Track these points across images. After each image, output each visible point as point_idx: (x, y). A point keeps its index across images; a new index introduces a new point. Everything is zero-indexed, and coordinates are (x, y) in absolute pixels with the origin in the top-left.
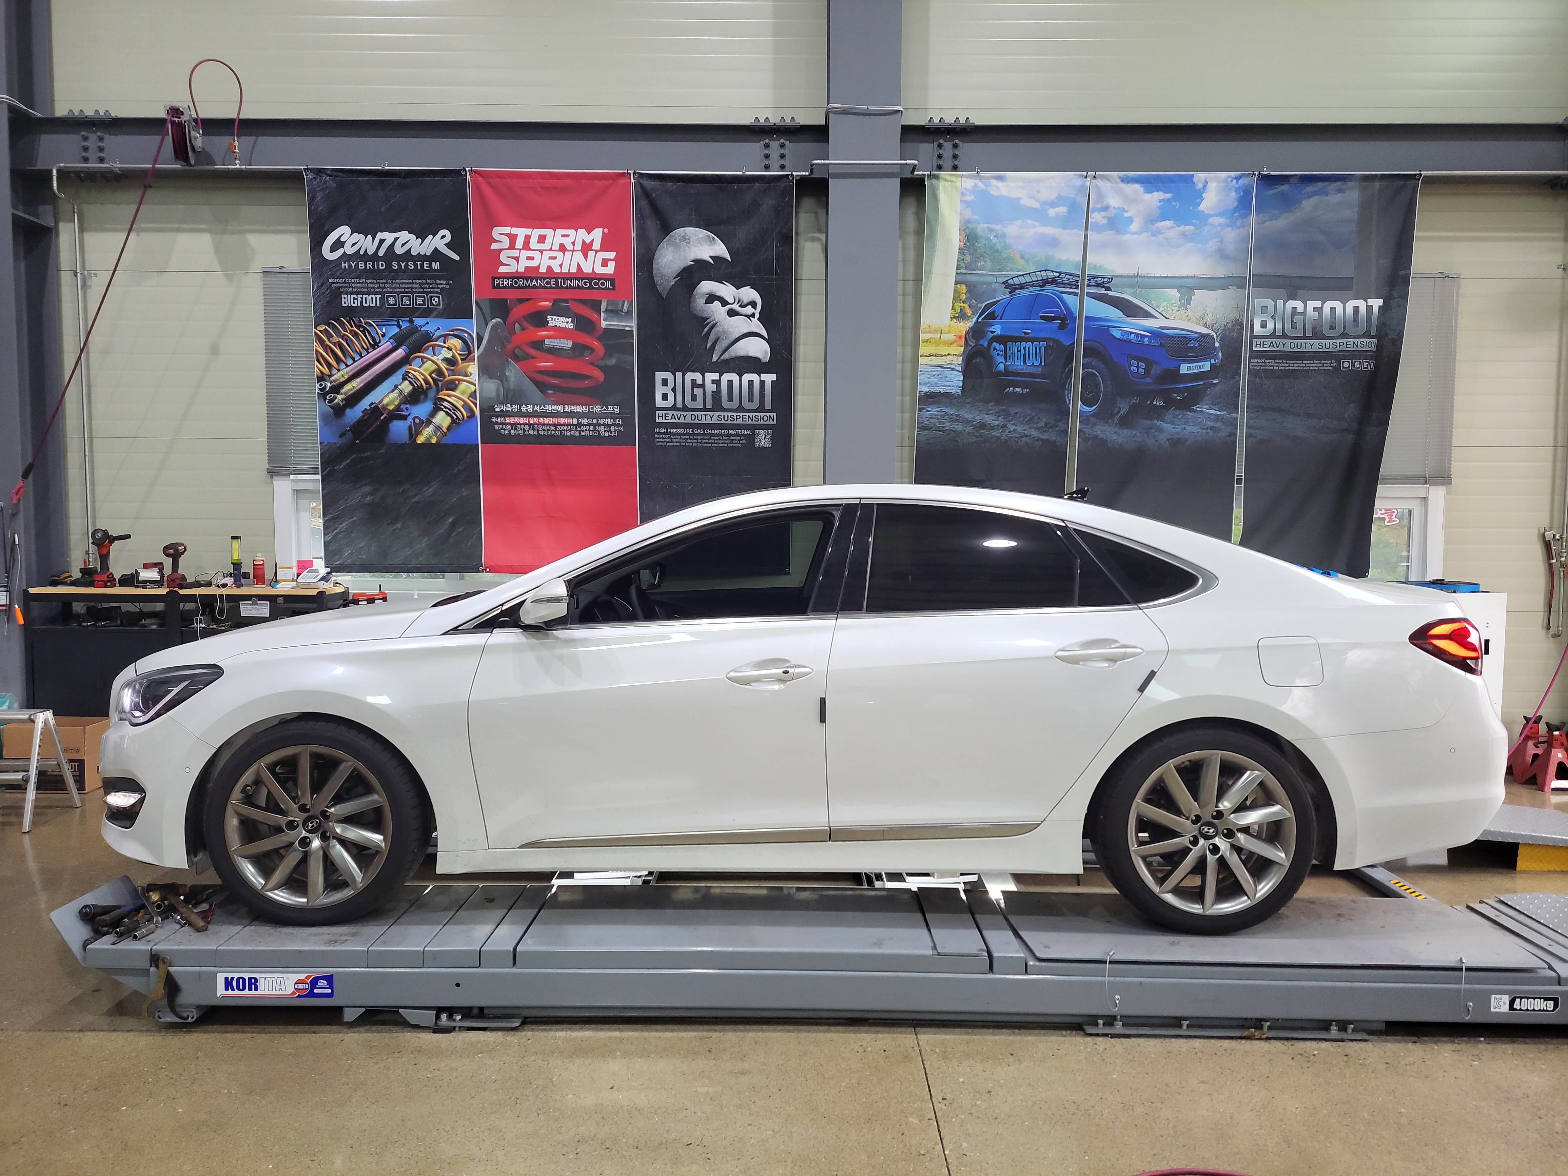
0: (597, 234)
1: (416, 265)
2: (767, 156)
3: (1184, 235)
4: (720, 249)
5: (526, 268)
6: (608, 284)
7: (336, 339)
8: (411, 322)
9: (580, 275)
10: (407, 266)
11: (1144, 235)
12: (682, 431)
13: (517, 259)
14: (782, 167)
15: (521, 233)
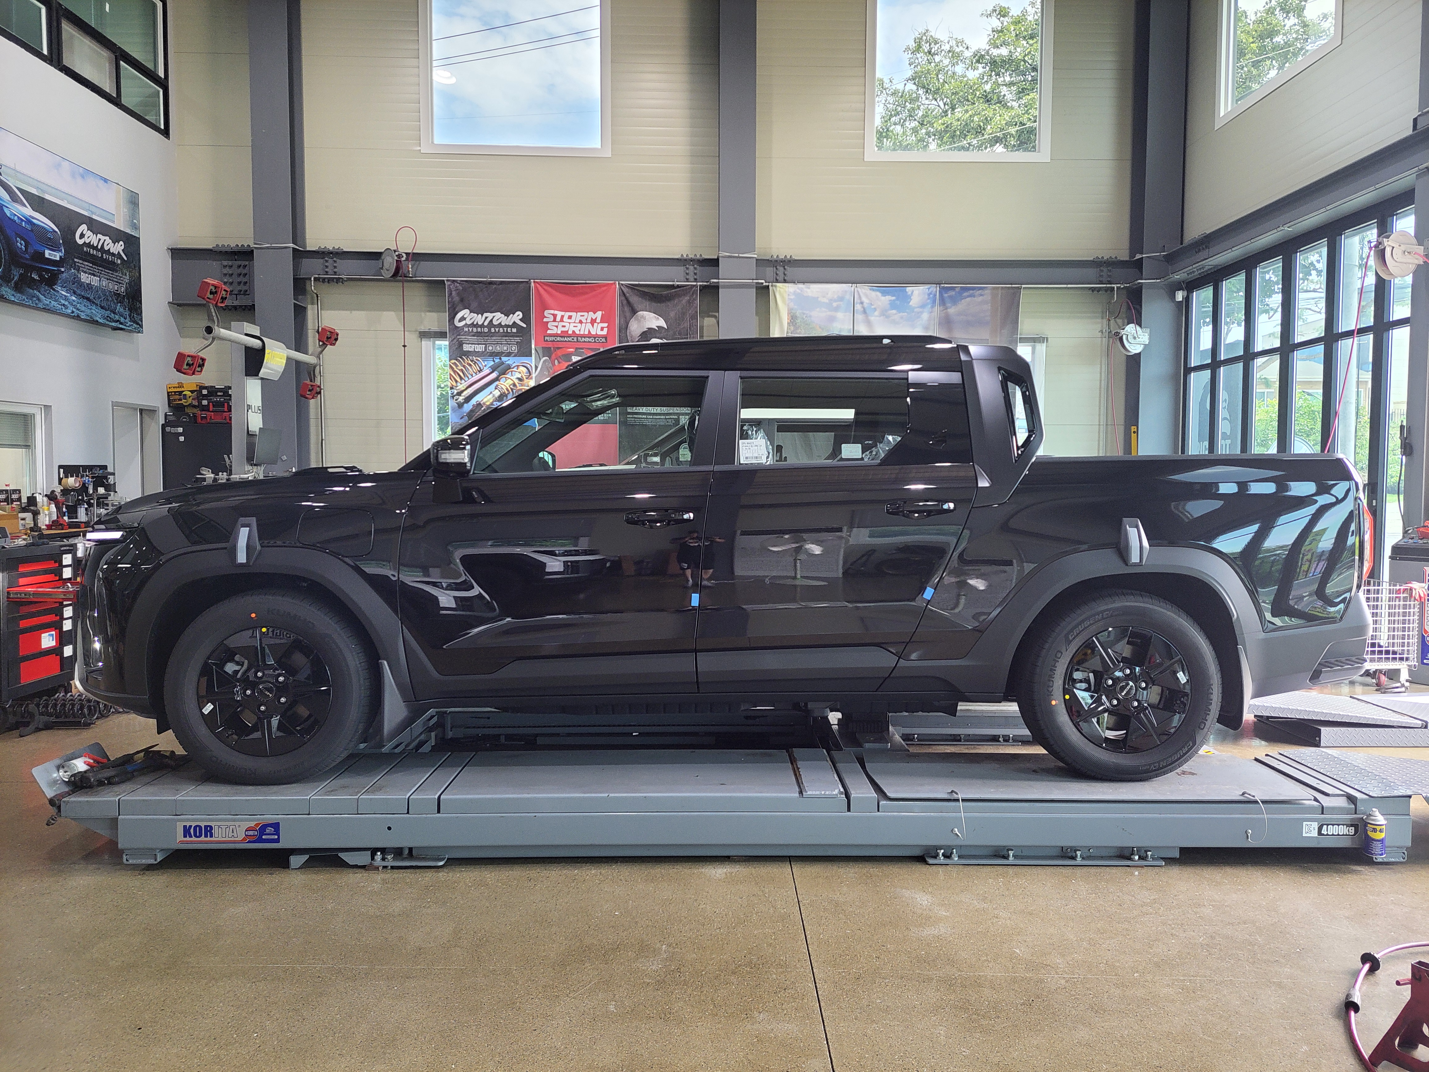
0: (599, 314)
1: (504, 330)
2: (687, 274)
3: (902, 318)
4: (662, 323)
5: (562, 331)
6: (603, 340)
7: (460, 367)
8: (500, 359)
9: (590, 335)
10: (499, 330)
11: (882, 317)
12: (641, 416)
13: (557, 327)
14: (696, 280)
15: (559, 314)
